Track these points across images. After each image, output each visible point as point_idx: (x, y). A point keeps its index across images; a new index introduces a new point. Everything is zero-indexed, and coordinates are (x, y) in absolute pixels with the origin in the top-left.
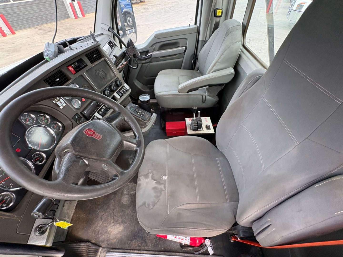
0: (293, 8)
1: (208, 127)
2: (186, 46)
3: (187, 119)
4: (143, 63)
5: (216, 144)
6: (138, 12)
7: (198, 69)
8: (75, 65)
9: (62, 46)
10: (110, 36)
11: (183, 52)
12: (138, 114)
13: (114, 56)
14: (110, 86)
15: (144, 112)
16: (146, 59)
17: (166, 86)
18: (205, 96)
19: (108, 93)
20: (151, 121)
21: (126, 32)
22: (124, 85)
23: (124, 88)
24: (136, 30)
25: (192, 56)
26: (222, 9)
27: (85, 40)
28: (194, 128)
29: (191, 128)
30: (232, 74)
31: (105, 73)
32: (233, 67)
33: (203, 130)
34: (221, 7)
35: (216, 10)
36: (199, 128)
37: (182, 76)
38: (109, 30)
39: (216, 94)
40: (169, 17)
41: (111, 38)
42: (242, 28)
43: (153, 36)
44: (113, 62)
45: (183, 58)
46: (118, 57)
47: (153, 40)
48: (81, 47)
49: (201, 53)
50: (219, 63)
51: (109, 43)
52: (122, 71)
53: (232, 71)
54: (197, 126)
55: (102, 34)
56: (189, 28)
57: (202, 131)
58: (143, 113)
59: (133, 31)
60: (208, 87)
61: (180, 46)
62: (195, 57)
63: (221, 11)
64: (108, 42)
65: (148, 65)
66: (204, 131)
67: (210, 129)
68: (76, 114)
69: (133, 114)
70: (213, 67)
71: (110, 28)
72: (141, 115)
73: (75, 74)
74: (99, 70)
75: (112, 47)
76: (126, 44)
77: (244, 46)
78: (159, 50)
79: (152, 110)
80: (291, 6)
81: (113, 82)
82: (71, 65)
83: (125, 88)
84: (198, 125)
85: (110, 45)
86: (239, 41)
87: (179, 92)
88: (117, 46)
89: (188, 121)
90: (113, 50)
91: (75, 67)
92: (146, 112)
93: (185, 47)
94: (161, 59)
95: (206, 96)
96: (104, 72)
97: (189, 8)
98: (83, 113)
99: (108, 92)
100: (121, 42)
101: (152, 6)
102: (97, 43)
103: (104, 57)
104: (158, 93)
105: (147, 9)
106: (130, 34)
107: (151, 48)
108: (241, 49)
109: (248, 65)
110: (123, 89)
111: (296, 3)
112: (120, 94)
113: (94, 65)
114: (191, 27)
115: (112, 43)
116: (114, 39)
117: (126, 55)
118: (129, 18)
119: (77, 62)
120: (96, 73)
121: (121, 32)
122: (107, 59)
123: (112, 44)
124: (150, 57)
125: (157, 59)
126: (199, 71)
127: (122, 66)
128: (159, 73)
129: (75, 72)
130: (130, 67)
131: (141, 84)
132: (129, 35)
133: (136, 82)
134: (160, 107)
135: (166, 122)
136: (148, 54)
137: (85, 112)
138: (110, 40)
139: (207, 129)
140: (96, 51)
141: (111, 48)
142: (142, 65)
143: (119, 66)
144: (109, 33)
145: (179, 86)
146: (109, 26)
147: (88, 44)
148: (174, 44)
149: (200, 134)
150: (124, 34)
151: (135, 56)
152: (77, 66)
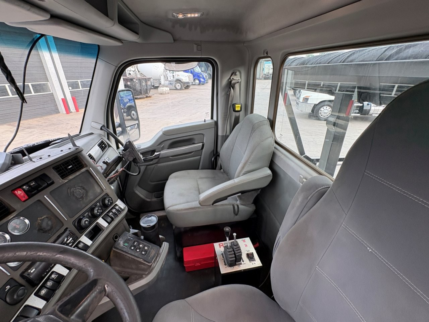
0: (299, 100)
1: (250, 257)
2: (202, 142)
3: (216, 245)
4: (147, 165)
5: (272, 294)
6: (144, 106)
7: (221, 168)
8: (30, 186)
9: (20, 154)
10: (102, 135)
11: (201, 149)
12: (138, 250)
13: (104, 162)
14: (92, 209)
15: (147, 246)
16: (152, 160)
17: (181, 195)
18: (238, 206)
19: (86, 222)
20: (161, 258)
21: (127, 128)
22: (117, 203)
23: (115, 209)
24: (140, 126)
25: (211, 152)
26: (241, 104)
27: (60, 144)
28: (230, 263)
29: (224, 261)
30: (269, 176)
31: (86, 190)
32: (267, 167)
33: (244, 262)
34: (239, 102)
35: (234, 106)
36: (237, 261)
37: (201, 178)
38: (101, 129)
39: (252, 201)
40: (178, 110)
41: (104, 138)
42: (269, 123)
43: (161, 133)
44: (102, 171)
45: (201, 155)
46: (109, 163)
47: (161, 137)
48: (49, 156)
49: (223, 150)
50: (250, 163)
51: (100, 145)
52: (115, 181)
53: (269, 172)
54: (234, 259)
55: (92, 134)
56: (204, 123)
57: (243, 264)
58: (146, 248)
59: (136, 127)
60: (240, 194)
61: (196, 143)
62: (216, 154)
63: (240, 105)
64: (97, 144)
65: (154, 167)
66: (246, 265)
67: (255, 260)
68: (10, 279)
69: (129, 253)
70: (243, 168)
71: (104, 126)
72: (143, 253)
73: (25, 201)
74: (76, 186)
75: (104, 149)
76: (124, 143)
77: (276, 143)
78: (168, 148)
79: (160, 236)
80: (297, 99)
81: (98, 201)
82: (20, 187)
83: (117, 207)
84: (235, 257)
85: (100, 147)
86: (270, 137)
87: (201, 205)
88: (111, 147)
89: (219, 248)
90: (105, 153)
91: (30, 188)
92: (151, 245)
93: (201, 144)
94: (173, 158)
95: (239, 204)
96: (84, 188)
97: (199, 102)
98: (26, 274)
99: (87, 220)
100: (118, 142)
101: (158, 100)
102: (77, 149)
103: (87, 166)
104: (170, 207)
105: (154, 103)
106: (131, 130)
107: (159, 146)
108: (274, 146)
109: (288, 164)
110: (114, 211)
111: (301, 96)
112: (109, 219)
113: (67, 181)
114: (206, 122)
115: (104, 143)
116: (108, 139)
117: (122, 159)
118: (133, 112)
119: (34, 180)
120: (69, 191)
121: (119, 130)
122: (91, 168)
123: (105, 145)
124: (158, 157)
125: (167, 158)
126: (222, 170)
127: (115, 175)
128: (170, 177)
129: (26, 197)
130: (129, 174)
131: (145, 192)
132: (130, 132)
133: (137, 190)
134: (174, 228)
135: (184, 249)
136: (154, 154)
137: (32, 272)
138: (102, 140)
139: (249, 260)
140: (75, 159)
141: (102, 151)
142: (146, 168)
143: (110, 175)
144: (102, 132)
145: (200, 195)
146: (102, 124)
147: (62, 151)
148: (188, 141)
149: (241, 270)
150: (124, 132)
151: (135, 160)
152: (33, 186)
